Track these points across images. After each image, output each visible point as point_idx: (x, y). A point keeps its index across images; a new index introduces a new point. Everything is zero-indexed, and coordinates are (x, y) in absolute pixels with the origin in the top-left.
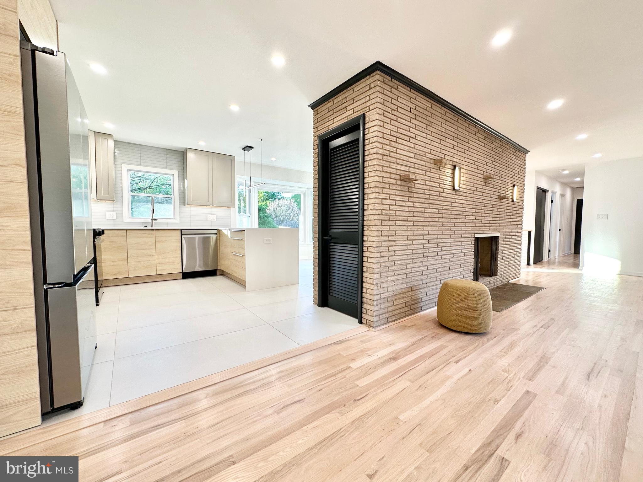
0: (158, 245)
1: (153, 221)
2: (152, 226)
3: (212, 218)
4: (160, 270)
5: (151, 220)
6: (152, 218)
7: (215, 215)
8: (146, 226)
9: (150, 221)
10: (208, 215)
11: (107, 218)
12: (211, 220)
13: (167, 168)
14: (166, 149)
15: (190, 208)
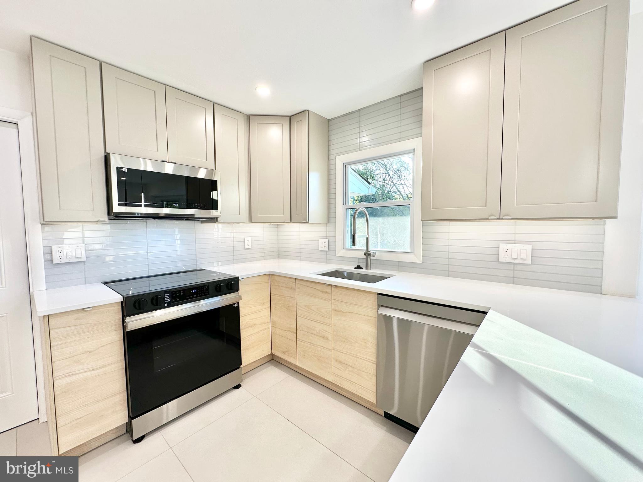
0: (335, 320)
1: (367, 257)
2: (367, 266)
3: (515, 255)
5: (365, 254)
7: (529, 247)
8: (359, 267)
10: (501, 247)
11: (320, 249)
12: (513, 261)
13: (400, 140)
14: (401, 96)
15: (449, 226)
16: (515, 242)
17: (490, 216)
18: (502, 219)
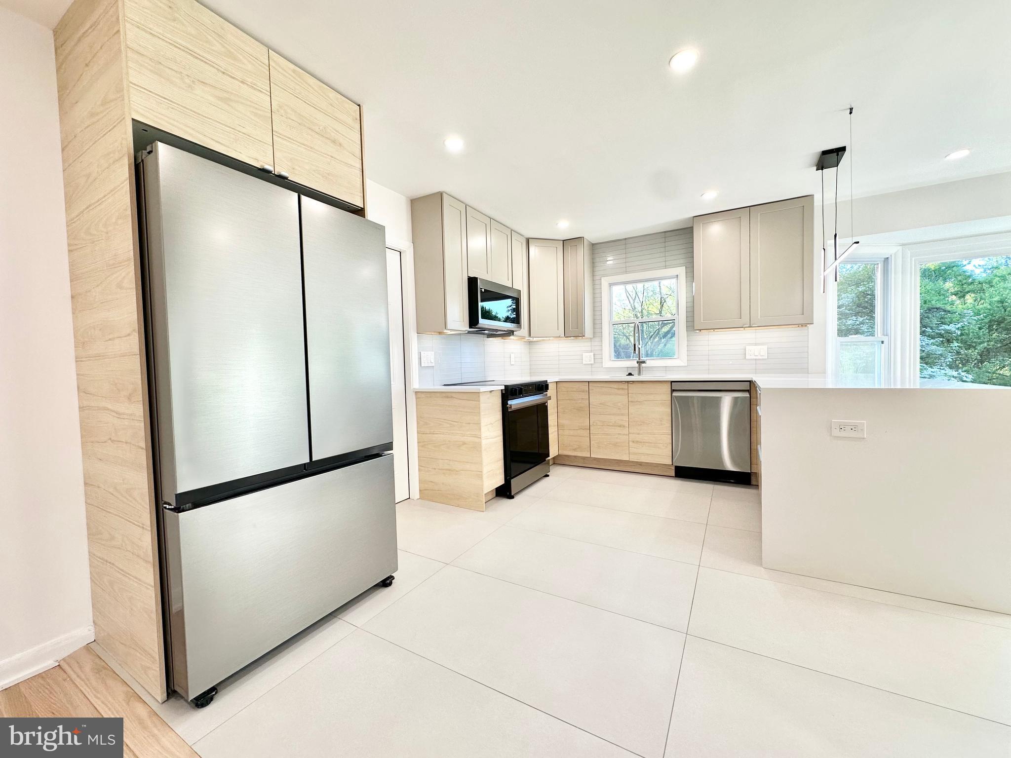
0: (632, 410)
1: (640, 365)
2: (639, 374)
3: (757, 354)
4: (635, 454)
5: (637, 362)
6: (639, 359)
7: (765, 347)
8: (630, 374)
9: (637, 365)
10: (748, 348)
11: (584, 363)
12: (755, 358)
13: (666, 267)
14: (665, 232)
15: (708, 335)
16: (756, 344)
17: (744, 325)
18: (751, 327)
